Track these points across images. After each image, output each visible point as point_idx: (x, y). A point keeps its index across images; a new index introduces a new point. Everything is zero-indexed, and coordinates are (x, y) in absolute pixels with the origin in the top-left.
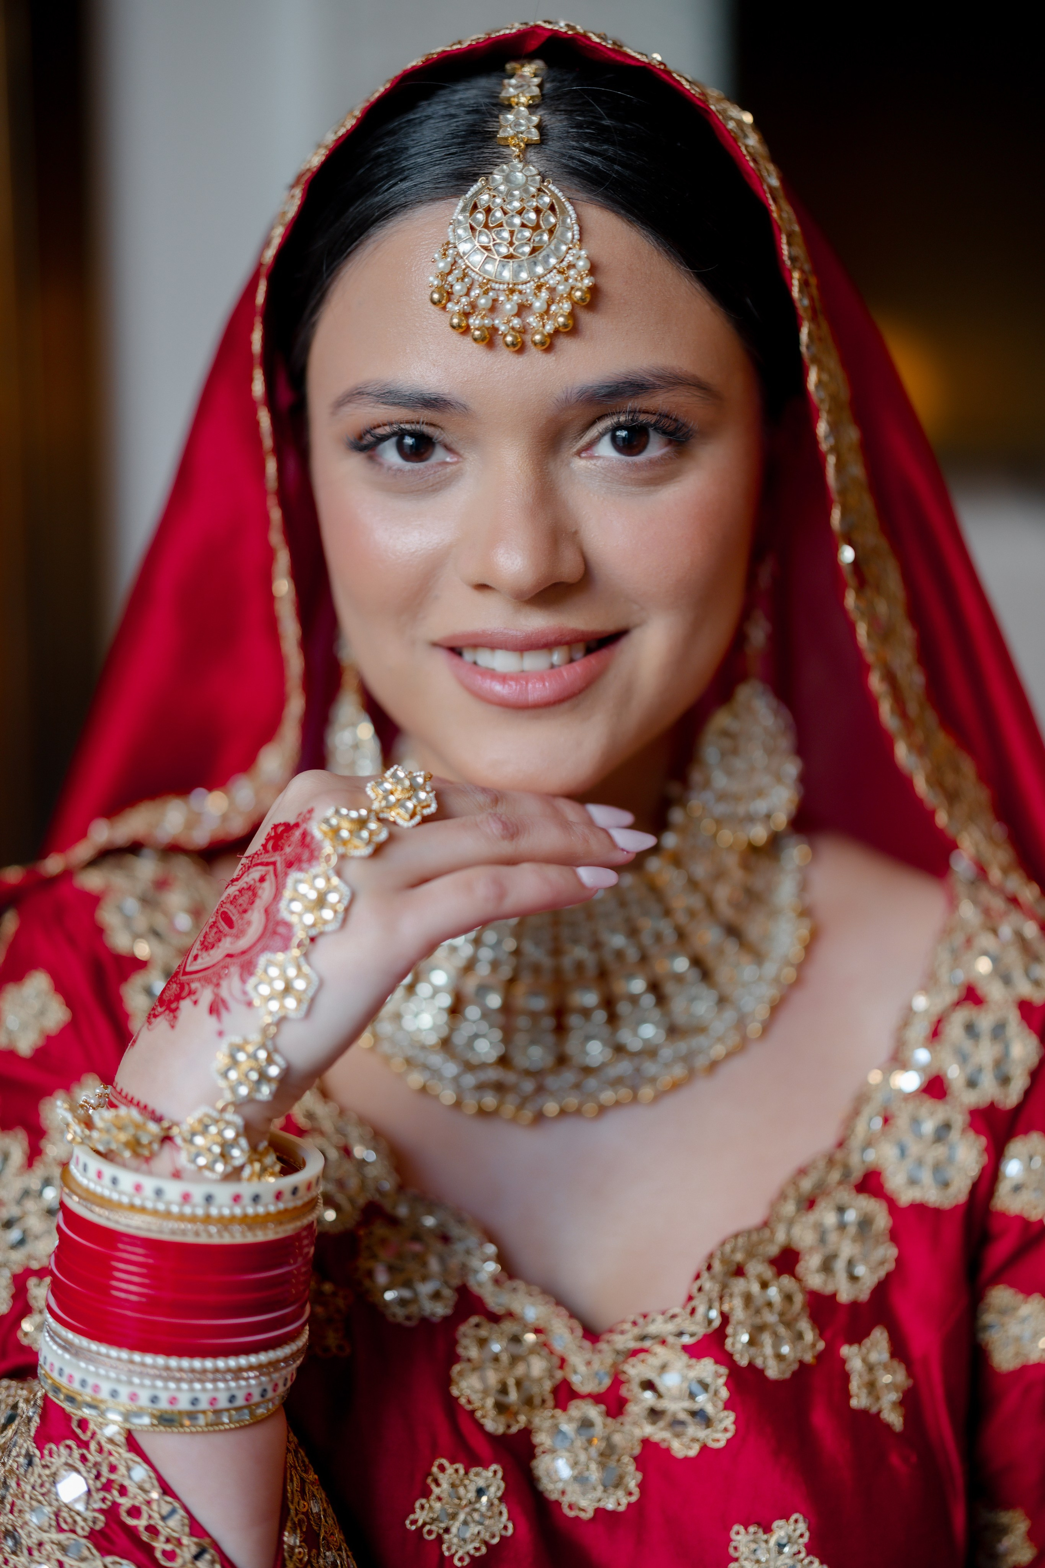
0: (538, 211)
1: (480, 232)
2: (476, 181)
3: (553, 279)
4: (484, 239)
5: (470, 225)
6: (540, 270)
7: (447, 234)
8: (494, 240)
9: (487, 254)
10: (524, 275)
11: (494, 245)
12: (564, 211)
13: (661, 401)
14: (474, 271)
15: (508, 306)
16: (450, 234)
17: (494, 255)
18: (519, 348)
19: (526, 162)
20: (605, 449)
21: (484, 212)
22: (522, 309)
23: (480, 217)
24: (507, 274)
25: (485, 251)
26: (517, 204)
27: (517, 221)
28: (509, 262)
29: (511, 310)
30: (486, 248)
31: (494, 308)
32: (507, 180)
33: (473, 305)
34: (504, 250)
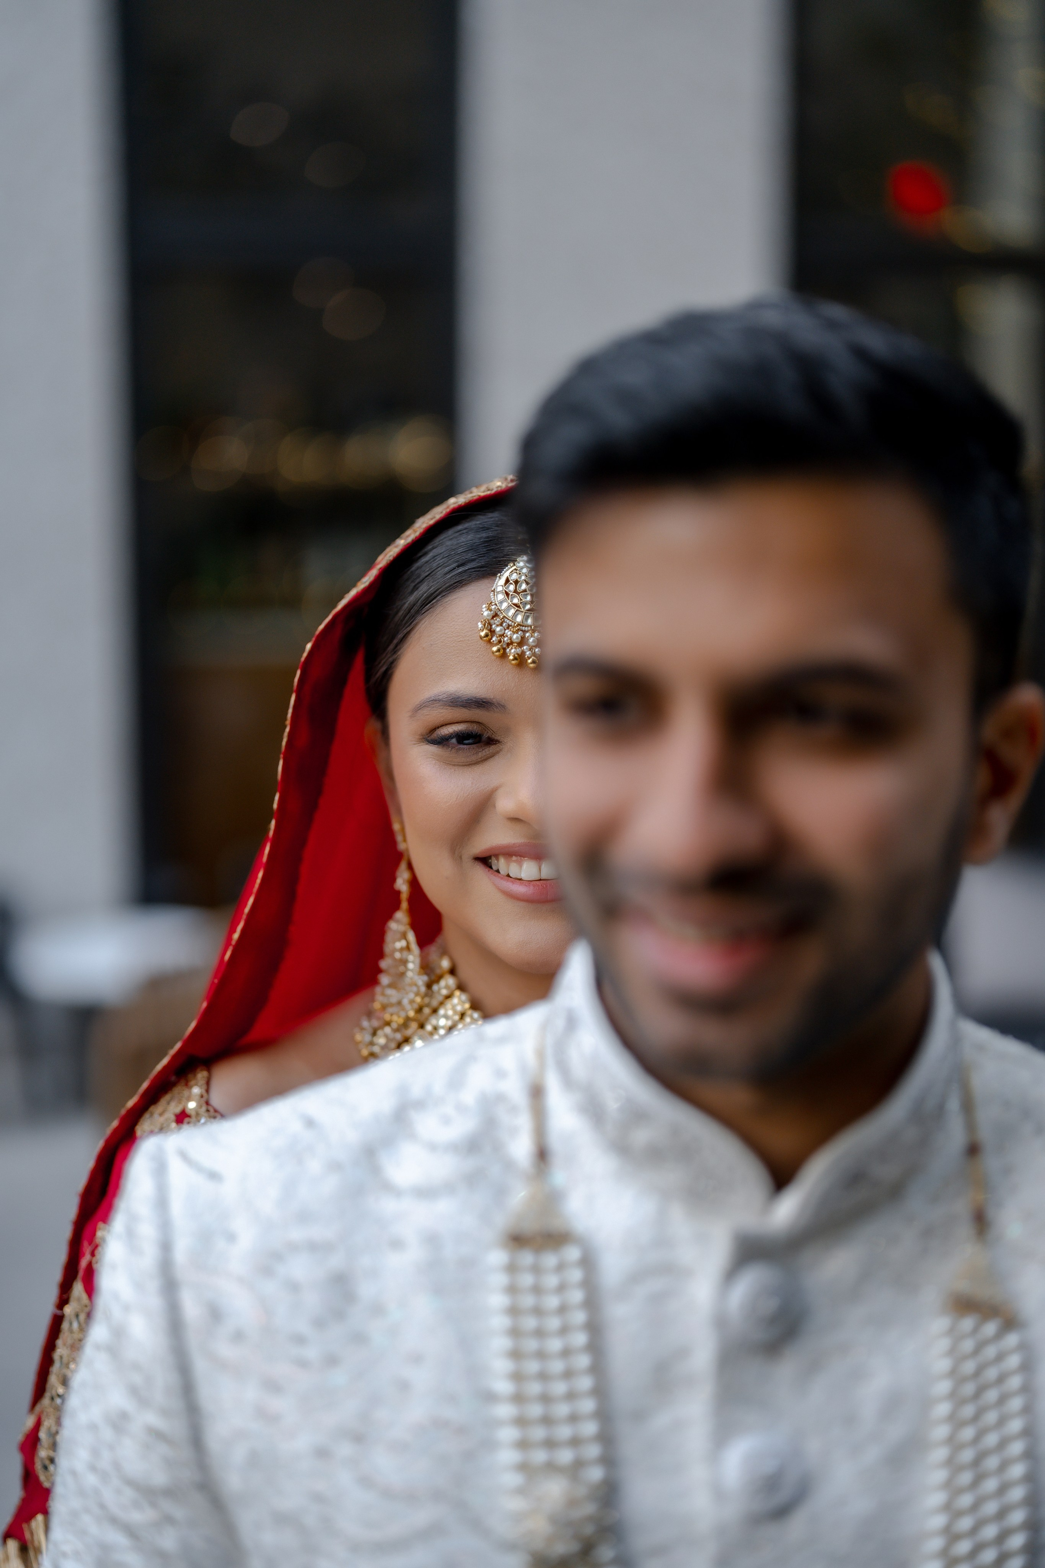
1: (512, 595)
2: (507, 566)
4: (516, 601)
5: (505, 591)
7: (490, 596)
8: (521, 600)
9: (517, 608)
11: (521, 603)
14: (508, 619)
15: (531, 640)
16: (492, 597)
17: (521, 609)
21: (513, 583)
23: (512, 588)
25: (515, 607)
28: (531, 613)
29: (533, 641)
30: (516, 605)
34: (528, 607)
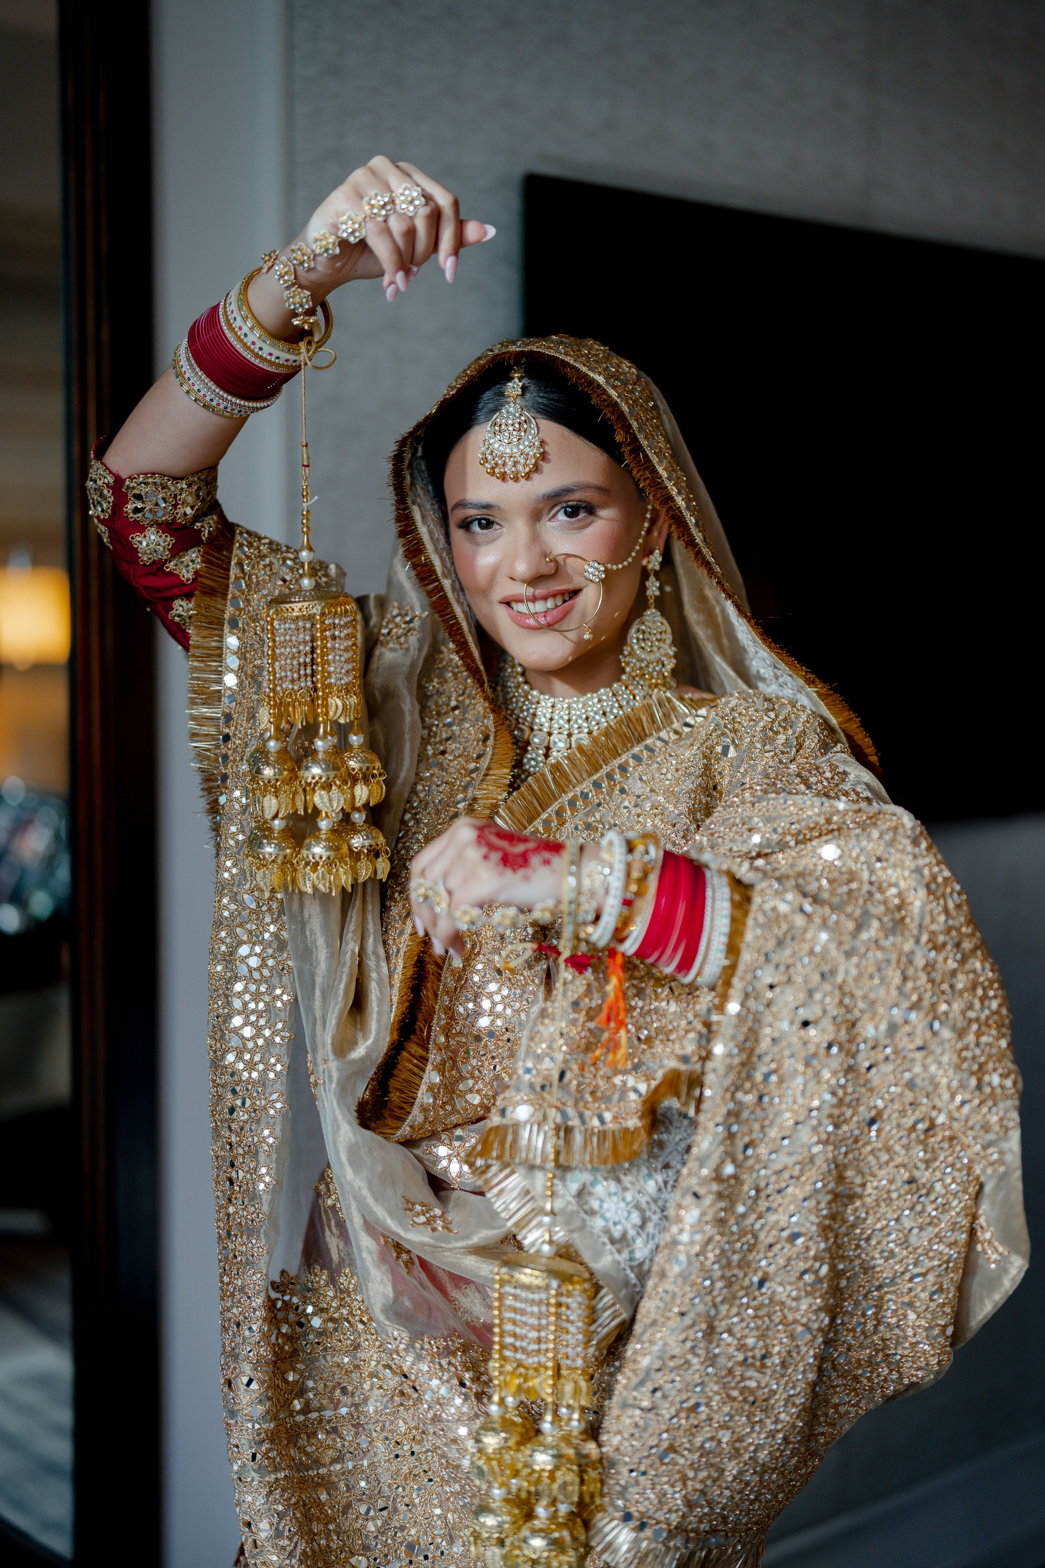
0: (520, 423)
3: (528, 449)
6: (521, 447)
10: (515, 450)
12: (530, 422)
13: (578, 496)
18: (516, 479)
19: (515, 403)
20: (561, 516)
22: (515, 464)
24: (508, 451)
26: (510, 422)
27: (511, 428)
31: (504, 464)
32: (508, 412)
33: (496, 464)
